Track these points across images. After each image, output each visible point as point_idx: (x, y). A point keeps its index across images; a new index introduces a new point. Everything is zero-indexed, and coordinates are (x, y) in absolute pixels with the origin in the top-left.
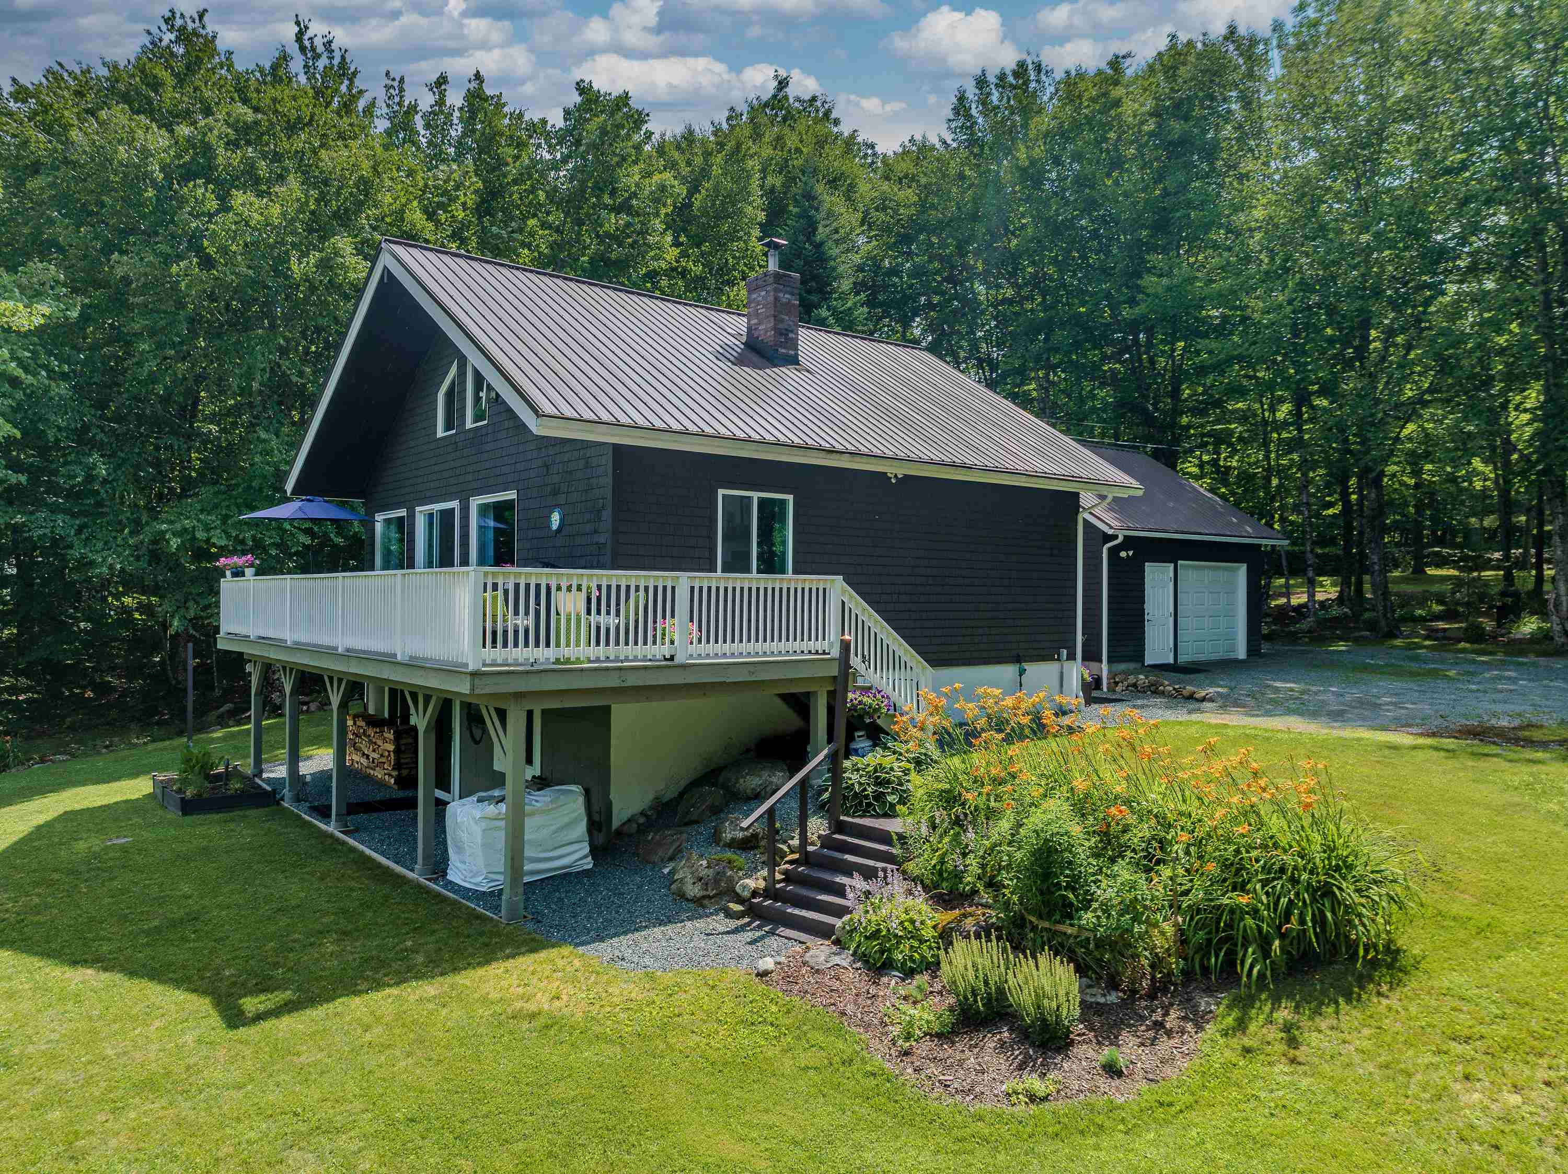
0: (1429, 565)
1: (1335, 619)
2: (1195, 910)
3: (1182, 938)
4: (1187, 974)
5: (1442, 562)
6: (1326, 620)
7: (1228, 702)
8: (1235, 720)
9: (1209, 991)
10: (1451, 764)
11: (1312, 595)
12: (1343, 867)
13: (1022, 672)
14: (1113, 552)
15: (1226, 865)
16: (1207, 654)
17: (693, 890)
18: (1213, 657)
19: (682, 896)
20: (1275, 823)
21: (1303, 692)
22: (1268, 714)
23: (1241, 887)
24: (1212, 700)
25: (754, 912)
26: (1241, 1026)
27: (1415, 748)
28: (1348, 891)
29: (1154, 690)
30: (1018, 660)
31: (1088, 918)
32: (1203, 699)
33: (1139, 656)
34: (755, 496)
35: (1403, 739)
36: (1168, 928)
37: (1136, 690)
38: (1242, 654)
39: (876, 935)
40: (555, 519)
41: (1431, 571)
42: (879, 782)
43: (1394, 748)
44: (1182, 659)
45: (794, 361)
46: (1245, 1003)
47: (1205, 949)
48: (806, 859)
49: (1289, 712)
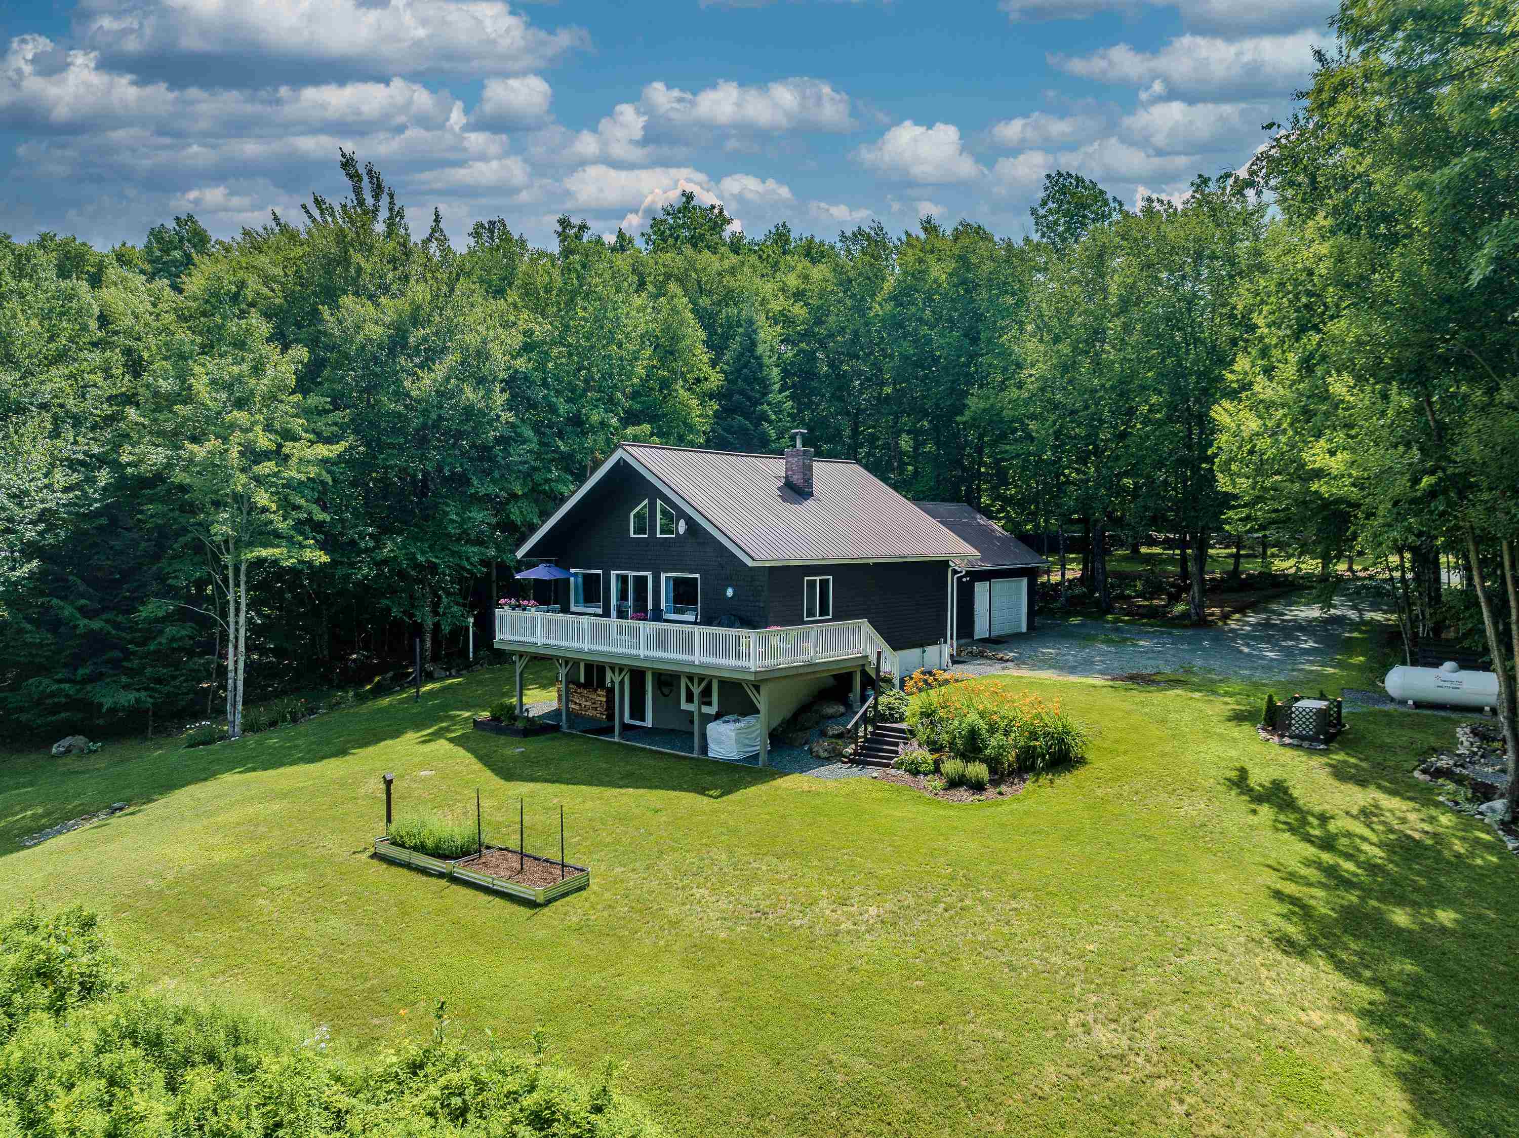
0: (1143, 544)
1: (1077, 596)
2: (1022, 747)
3: (1018, 757)
4: (1019, 768)
5: (1152, 542)
6: (1073, 597)
7: (1019, 662)
8: (1025, 673)
9: (1027, 773)
10: (1117, 694)
11: (1063, 575)
12: (1068, 733)
13: (924, 652)
14: (959, 579)
15: (1030, 733)
16: (1007, 630)
17: (826, 755)
18: (1009, 632)
19: (818, 757)
20: (1046, 719)
21: (1057, 655)
22: (1040, 668)
23: (1036, 739)
24: (1012, 661)
25: (852, 761)
26: (1037, 780)
27: (1104, 687)
28: (1069, 739)
29: (981, 655)
30: (922, 645)
31: (988, 752)
32: (1007, 661)
33: (971, 635)
34: (818, 578)
35: (1098, 681)
36: (1013, 754)
37: (974, 656)
38: (1024, 629)
39: (913, 762)
40: (730, 592)
41: (1144, 550)
42: (891, 709)
43: (1094, 687)
44: (995, 633)
45: (811, 494)
46: (1038, 775)
47: (1025, 760)
48: (867, 740)
49: (1050, 667)
